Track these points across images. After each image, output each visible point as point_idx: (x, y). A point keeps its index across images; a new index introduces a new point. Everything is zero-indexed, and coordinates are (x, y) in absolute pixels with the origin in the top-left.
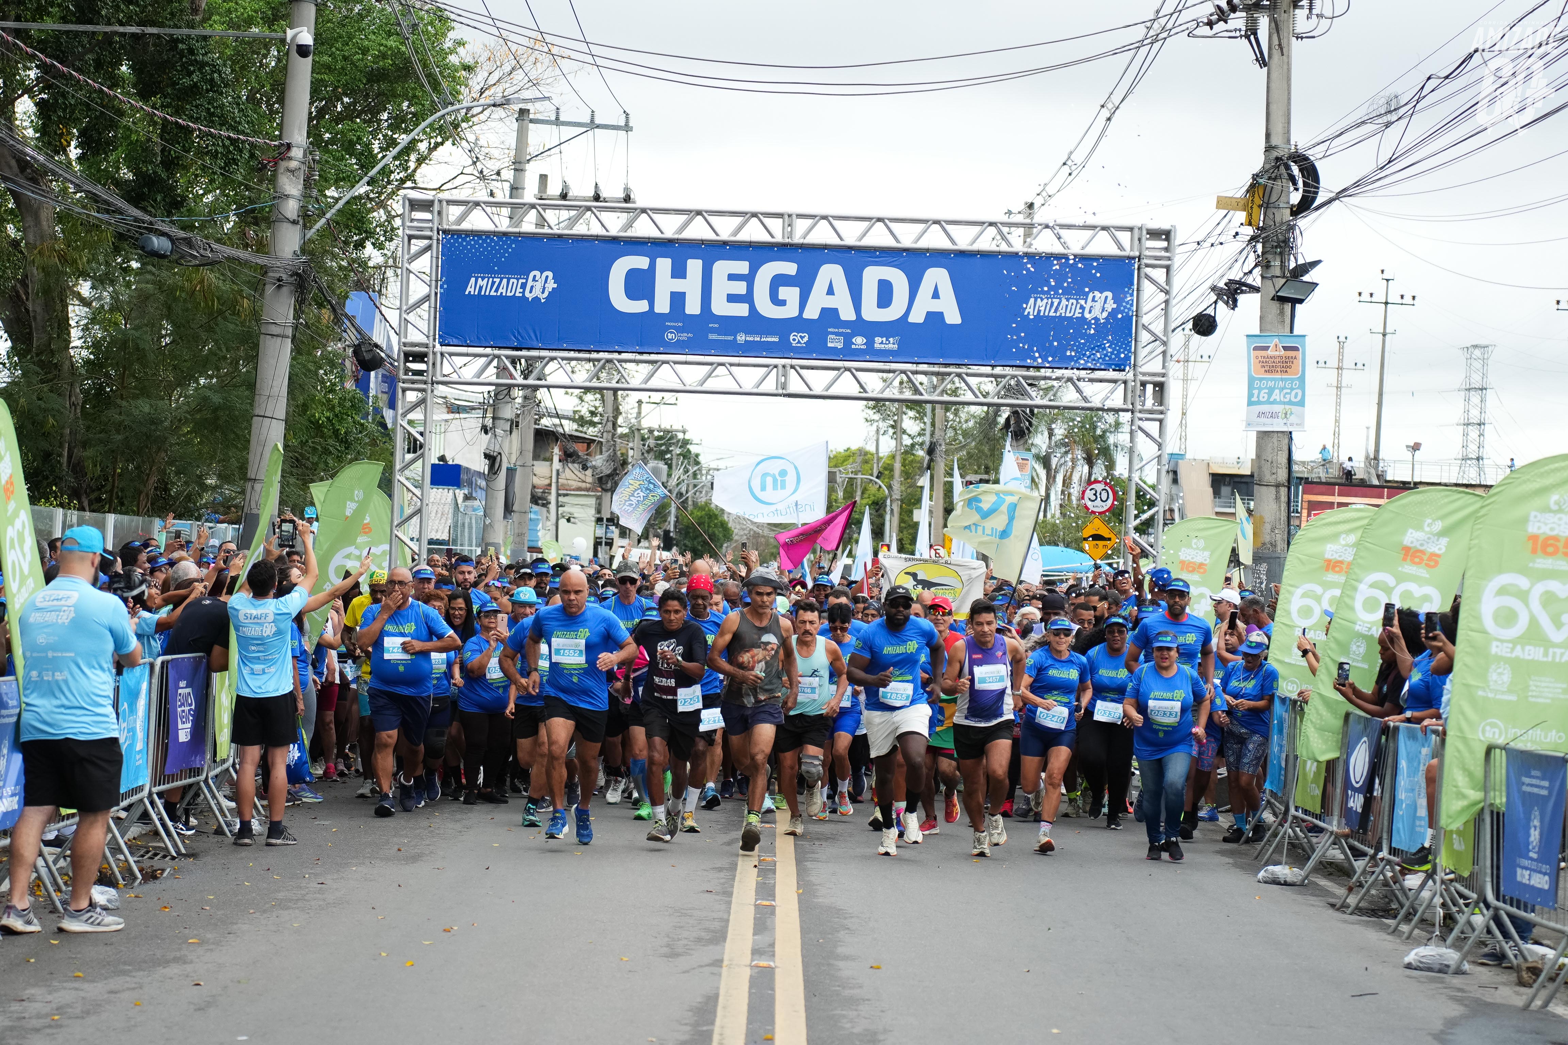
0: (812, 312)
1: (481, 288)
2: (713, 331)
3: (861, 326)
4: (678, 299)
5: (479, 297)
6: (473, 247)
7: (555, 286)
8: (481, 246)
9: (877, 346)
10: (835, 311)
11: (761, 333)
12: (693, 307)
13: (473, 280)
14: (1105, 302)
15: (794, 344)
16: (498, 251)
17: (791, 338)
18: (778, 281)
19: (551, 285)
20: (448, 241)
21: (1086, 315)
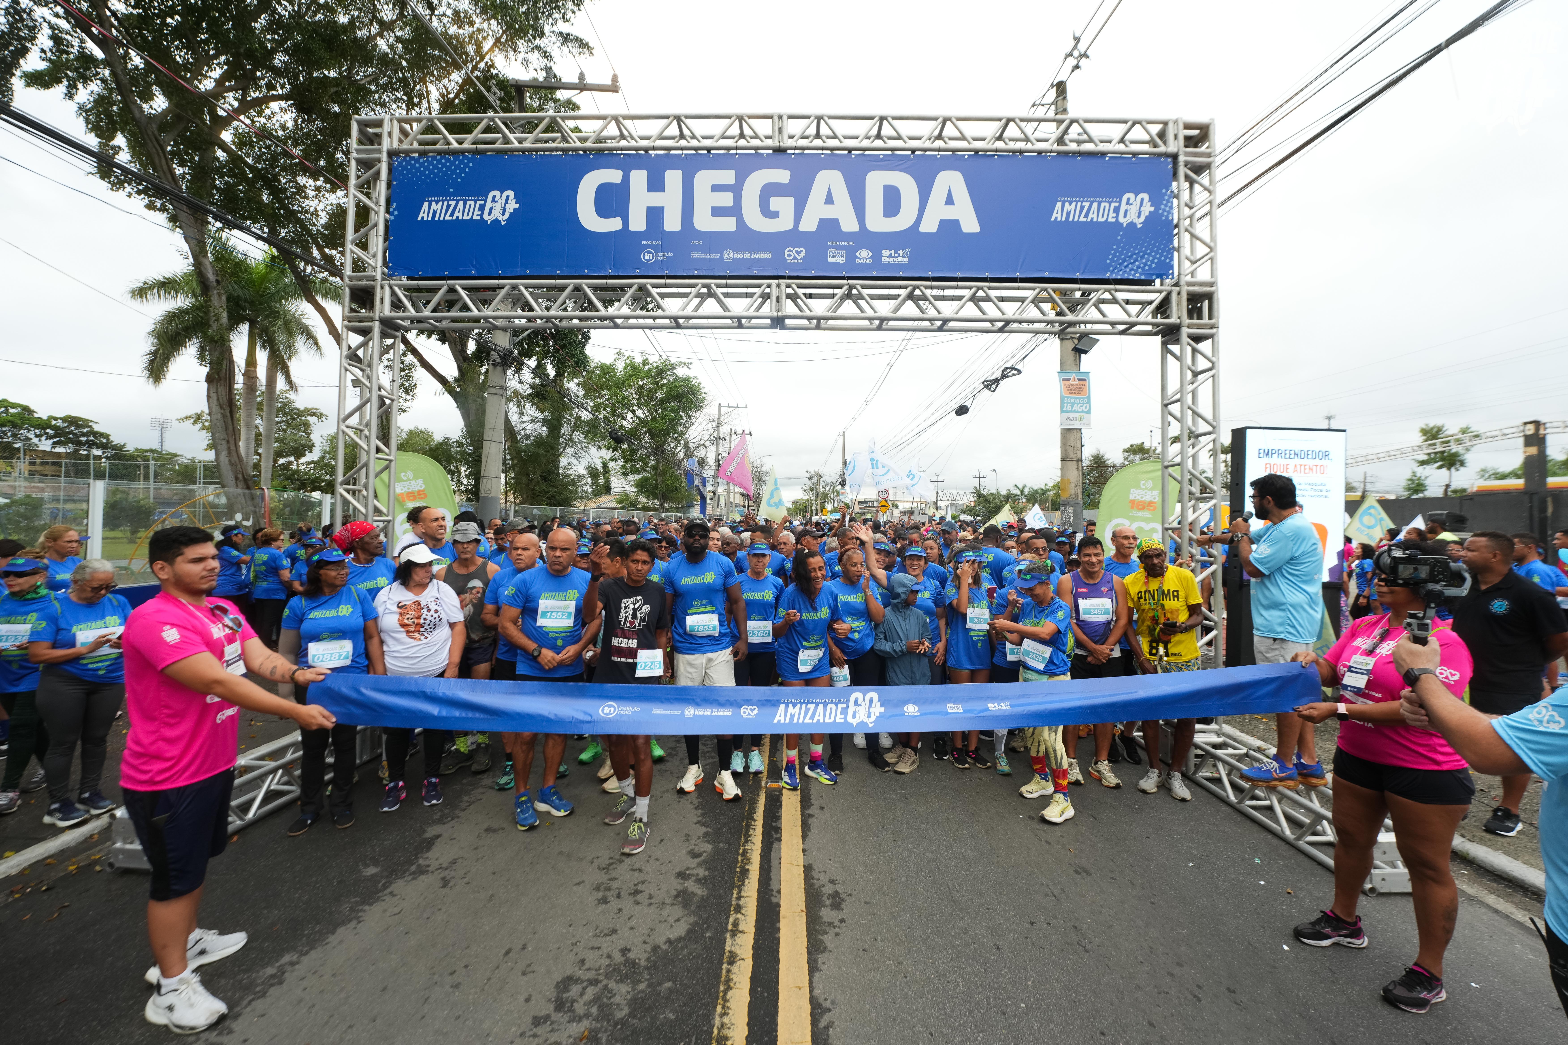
0: (809, 224)
1: (435, 212)
2: (696, 248)
3: (865, 238)
4: (655, 215)
5: (434, 223)
6: (426, 168)
7: (517, 206)
8: (435, 166)
9: (884, 259)
10: (835, 222)
11: (751, 250)
12: (672, 223)
13: (426, 204)
14: (1141, 205)
15: (789, 260)
16: (454, 172)
17: (786, 253)
18: (769, 191)
19: (513, 205)
20: (400, 164)
21: (1121, 219)
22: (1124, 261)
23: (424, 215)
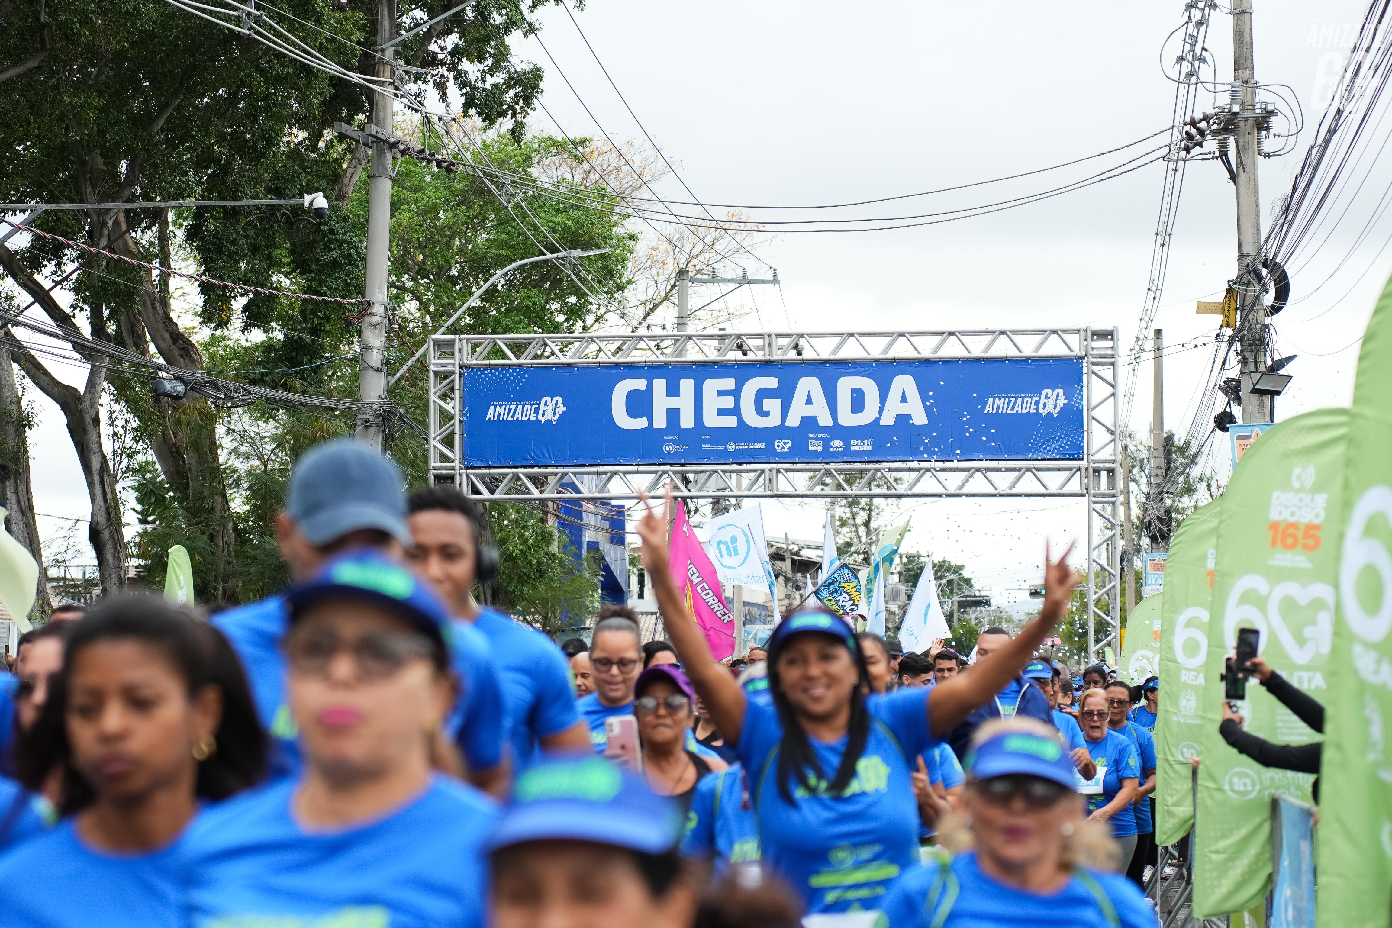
0: (793, 421)
1: (499, 414)
2: (706, 442)
3: (837, 431)
4: (673, 415)
5: (499, 423)
6: (491, 378)
7: (565, 409)
8: (498, 377)
9: (852, 447)
10: (814, 419)
11: (748, 442)
12: (687, 421)
13: (492, 408)
14: (1057, 398)
15: (779, 450)
16: (513, 381)
17: (776, 444)
18: (762, 394)
19: (561, 409)
20: (469, 375)
21: (1041, 411)
22: (1043, 444)
23: (490, 416)
